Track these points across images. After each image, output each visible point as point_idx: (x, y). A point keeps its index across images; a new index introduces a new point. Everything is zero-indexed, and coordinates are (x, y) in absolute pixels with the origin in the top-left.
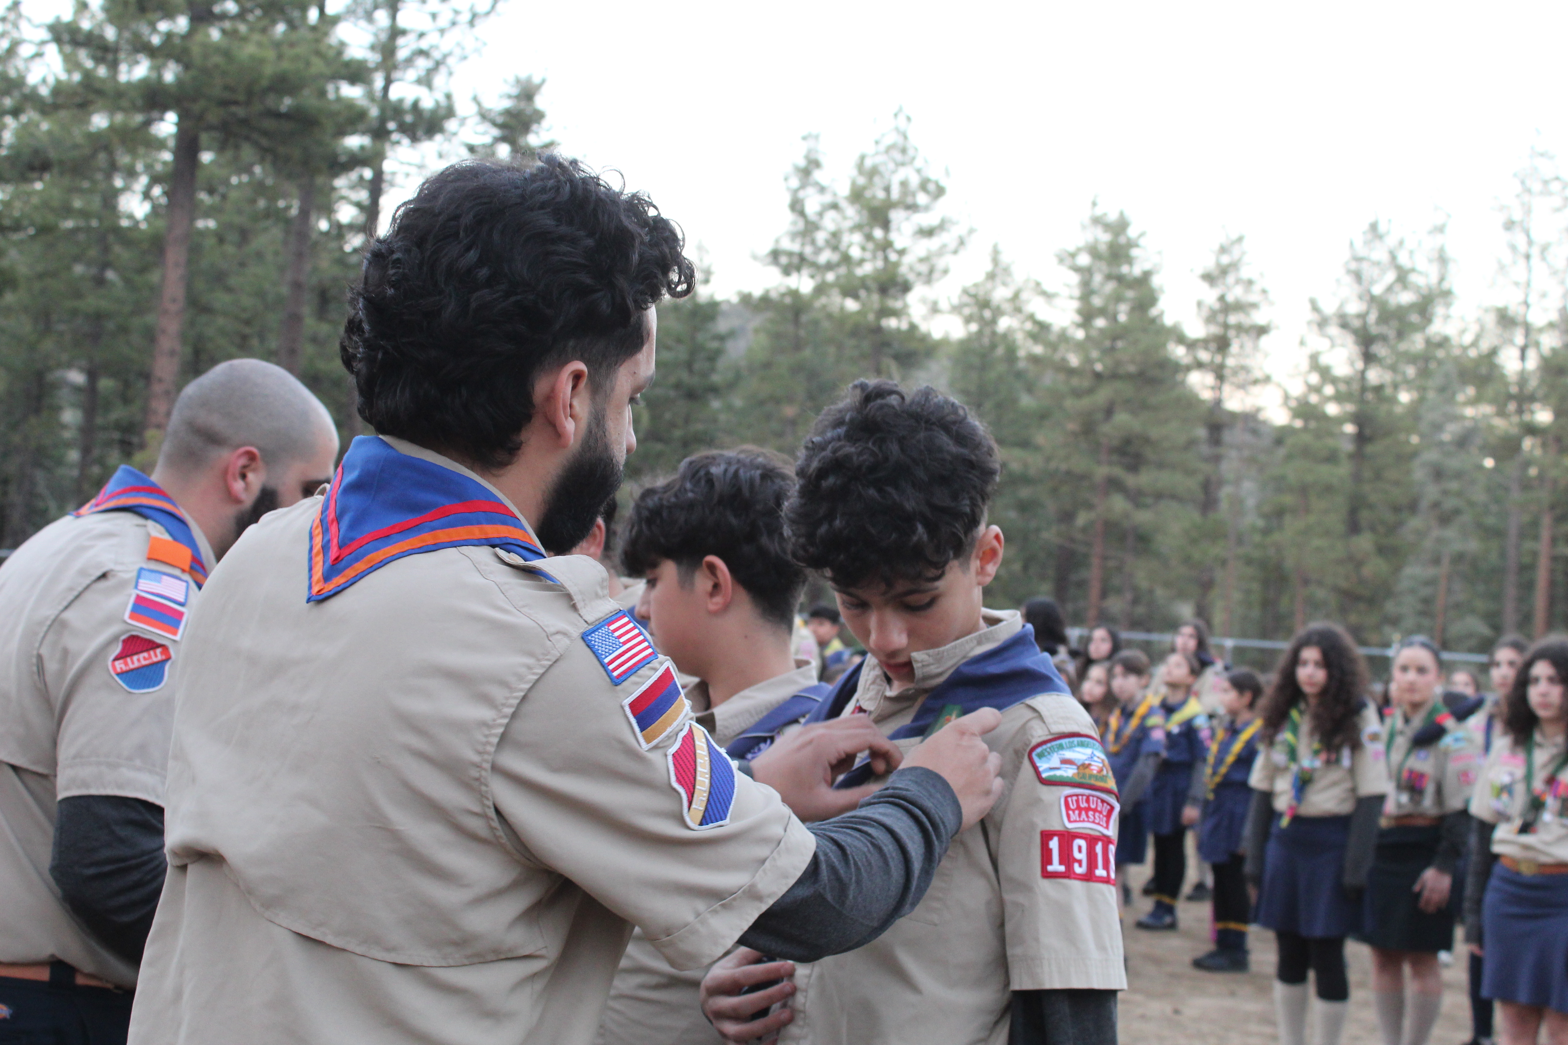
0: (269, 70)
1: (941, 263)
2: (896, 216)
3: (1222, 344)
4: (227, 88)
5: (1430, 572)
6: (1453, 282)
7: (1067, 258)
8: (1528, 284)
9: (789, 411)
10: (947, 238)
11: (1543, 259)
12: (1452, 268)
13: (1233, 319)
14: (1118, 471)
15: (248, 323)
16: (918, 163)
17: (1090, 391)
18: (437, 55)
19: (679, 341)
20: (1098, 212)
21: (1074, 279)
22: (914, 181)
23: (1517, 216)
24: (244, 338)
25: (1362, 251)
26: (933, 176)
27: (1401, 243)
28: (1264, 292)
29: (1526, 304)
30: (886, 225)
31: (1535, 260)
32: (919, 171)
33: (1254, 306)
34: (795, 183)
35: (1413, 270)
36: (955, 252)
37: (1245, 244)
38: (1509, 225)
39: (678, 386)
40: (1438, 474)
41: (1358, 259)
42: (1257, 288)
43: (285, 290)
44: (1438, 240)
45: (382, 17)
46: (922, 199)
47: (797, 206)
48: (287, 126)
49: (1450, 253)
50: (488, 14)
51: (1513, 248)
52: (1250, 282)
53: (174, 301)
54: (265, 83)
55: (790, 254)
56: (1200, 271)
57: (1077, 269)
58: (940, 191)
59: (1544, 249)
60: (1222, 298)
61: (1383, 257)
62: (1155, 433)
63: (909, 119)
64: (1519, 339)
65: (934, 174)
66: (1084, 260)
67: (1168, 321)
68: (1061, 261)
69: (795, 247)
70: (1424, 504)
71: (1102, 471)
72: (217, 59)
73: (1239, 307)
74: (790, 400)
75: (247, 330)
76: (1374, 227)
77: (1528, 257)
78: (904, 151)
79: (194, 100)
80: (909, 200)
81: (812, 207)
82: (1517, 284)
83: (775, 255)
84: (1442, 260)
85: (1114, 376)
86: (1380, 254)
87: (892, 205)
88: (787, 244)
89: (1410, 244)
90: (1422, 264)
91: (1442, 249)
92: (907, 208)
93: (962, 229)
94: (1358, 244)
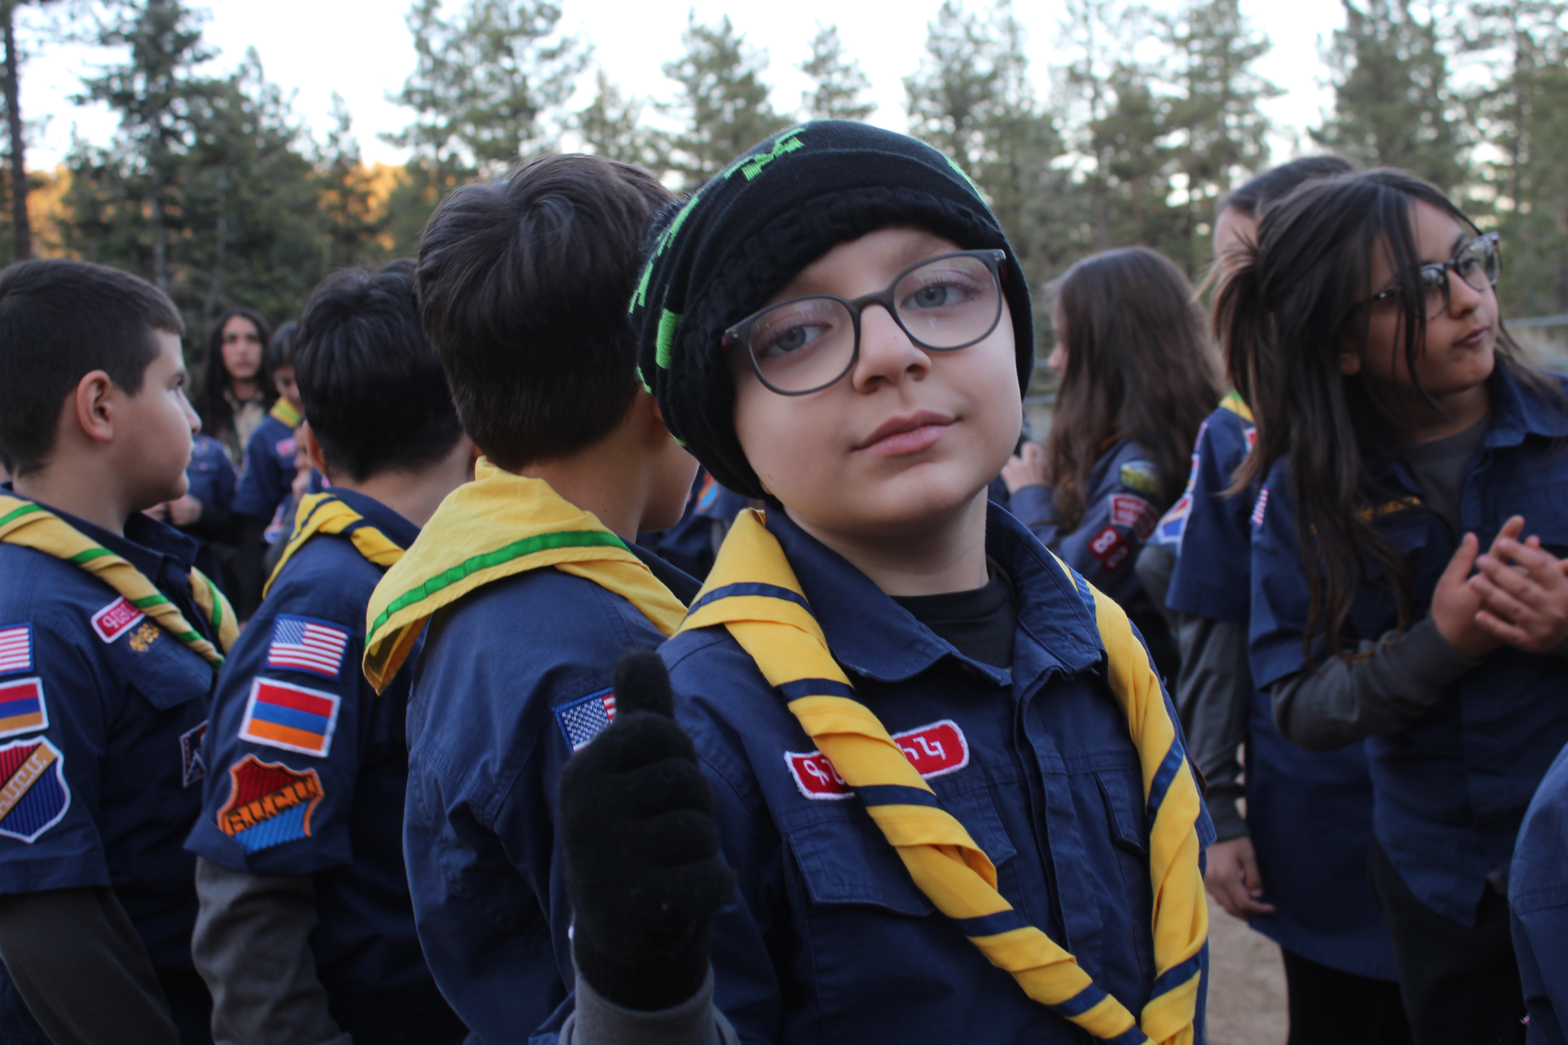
1: (566, 82)
2: (517, 44)
6: (1024, 47)
7: (672, 71)
8: (1089, 42)
10: (569, 58)
11: (1100, 17)
12: (1021, 35)
13: (837, 104)
20: (697, 24)
21: (681, 88)
22: (531, 8)
25: (939, 31)
27: (973, 18)
28: (861, 76)
29: (1089, 59)
30: (509, 52)
33: (854, 90)
34: (417, 23)
35: (987, 41)
36: (579, 70)
37: (839, 34)
40: (1043, 219)
41: (937, 38)
42: (854, 73)
44: (1006, 11)
46: (540, 24)
47: (422, 45)
49: (1018, 22)
52: (846, 71)
55: (423, 92)
56: (801, 64)
57: (684, 79)
58: (556, 14)
59: (1100, 7)
60: (824, 87)
61: (959, 32)
64: (1089, 93)
66: (689, 70)
67: (779, 112)
68: (669, 73)
69: (428, 85)
73: (841, 92)
76: (947, 7)
77: (1085, 18)
80: (528, 27)
81: (437, 43)
82: (1080, 44)
84: (1011, 28)
86: (956, 31)
87: (515, 33)
88: (418, 83)
89: (982, 18)
90: (994, 34)
91: (1010, 19)
92: (528, 34)
93: (581, 48)
94: (935, 24)
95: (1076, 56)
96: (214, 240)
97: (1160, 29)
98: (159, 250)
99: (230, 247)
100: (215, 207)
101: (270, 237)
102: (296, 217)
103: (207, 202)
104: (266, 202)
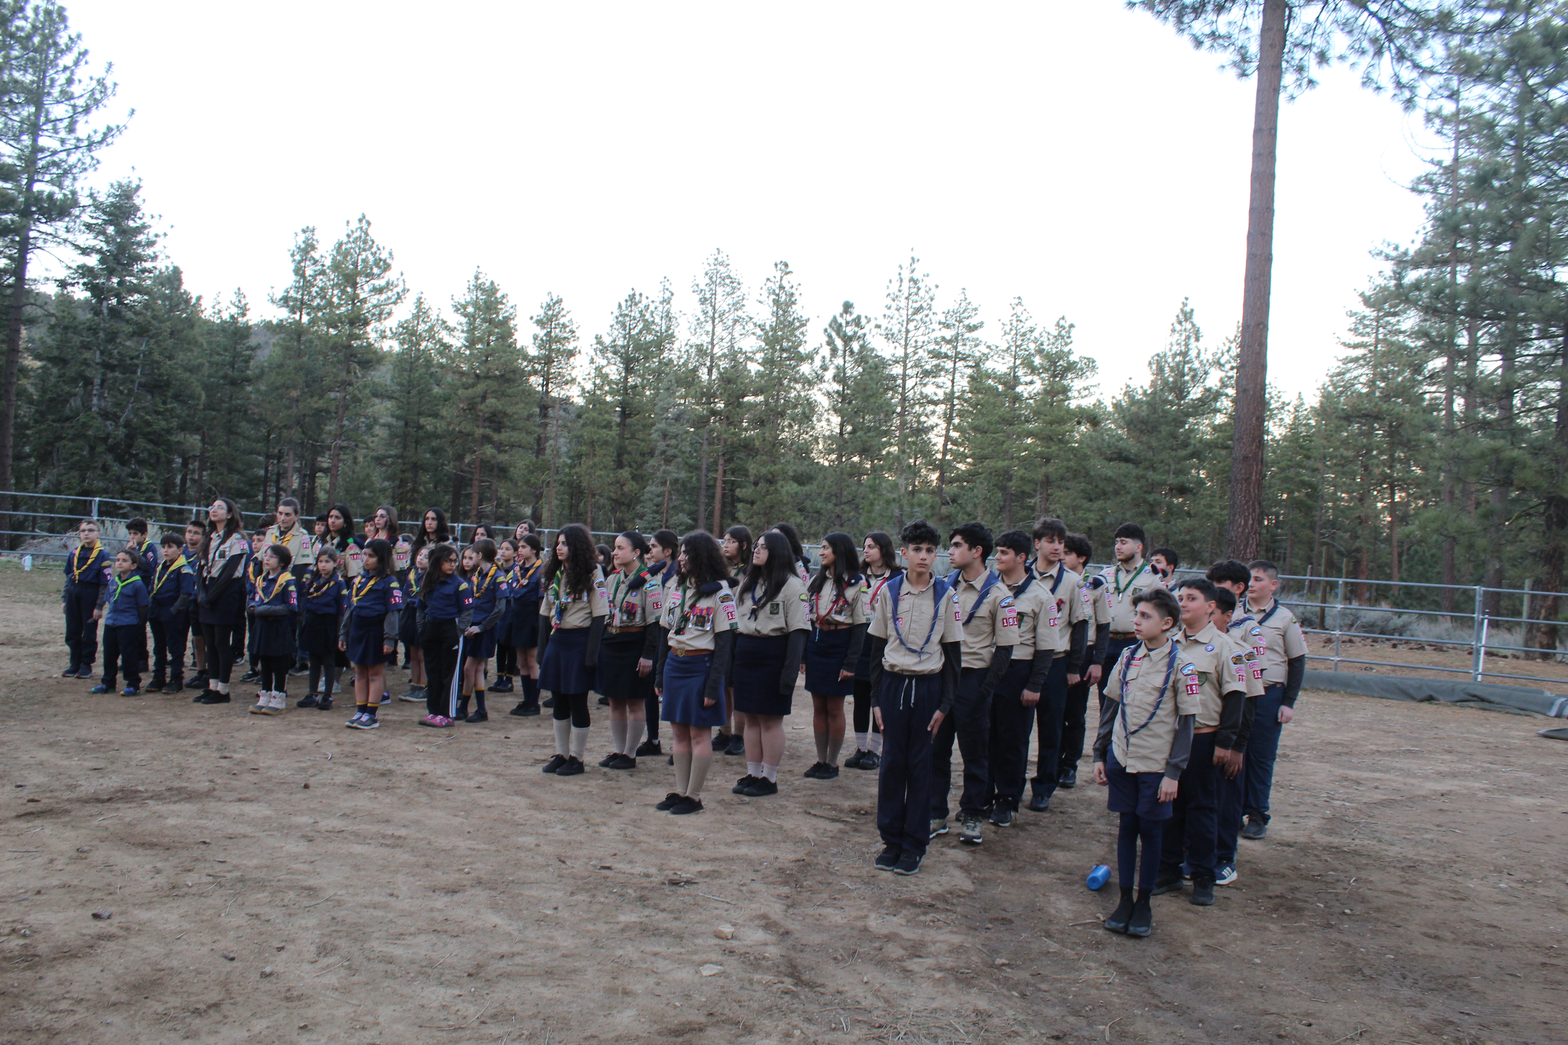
1: (387, 309)
2: (360, 280)
3: (548, 360)
5: (661, 489)
6: (675, 330)
7: (460, 308)
8: (713, 334)
9: (294, 394)
10: (391, 294)
11: (721, 320)
12: (673, 323)
13: (554, 347)
14: (488, 431)
16: (374, 249)
17: (473, 385)
18: (65, 166)
19: (226, 350)
20: (479, 282)
21: (464, 320)
22: (371, 259)
23: (708, 296)
25: (626, 312)
26: (383, 257)
27: (647, 307)
28: (572, 331)
29: (712, 344)
30: (354, 285)
31: (717, 321)
32: (374, 254)
33: (566, 339)
34: (298, 258)
35: (653, 323)
36: (395, 303)
37: (563, 305)
38: (703, 301)
39: (225, 377)
40: (665, 436)
41: (625, 316)
42: (567, 330)
44: (667, 307)
45: (27, 140)
46: (376, 271)
47: (299, 271)
49: (672, 314)
50: (100, 143)
51: (705, 313)
52: (564, 326)
55: (296, 299)
56: (535, 319)
57: (466, 315)
58: (387, 267)
59: (722, 315)
60: (548, 334)
61: (638, 315)
62: (510, 410)
63: (369, 223)
64: (708, 362)
65: (384, 255)
66: (470, 309)
67: (519, 346)
68: (457, 310)
69: (298, 296)
70: (657, 452)
71: (479, 432)
73: (558, 340)
74: (295, 387)
76: (632, 297)
77: (713, 319)
78: (365, 242)
80: (368, 271)
81: (309, 272)
82: (707, 333)
83: (285, 300)
84: (668, 318)
85: (487, 377)
86: (636, 313)
87: (359, 274)
88: (292, 293)
89: (652, 308)
90: (657, 320)
91: (668, 312)
92: (367, 276)
93: (399, 289)
94: (624, 308)
95: (705, 340)
96: (133, 382)
97: (759, 332)
98: (97, 381)
99: (141, 385)
100: (136, 361)
101: (168, 384)
102: (188, 374)
103: (132, 359)
104: (169, 363)
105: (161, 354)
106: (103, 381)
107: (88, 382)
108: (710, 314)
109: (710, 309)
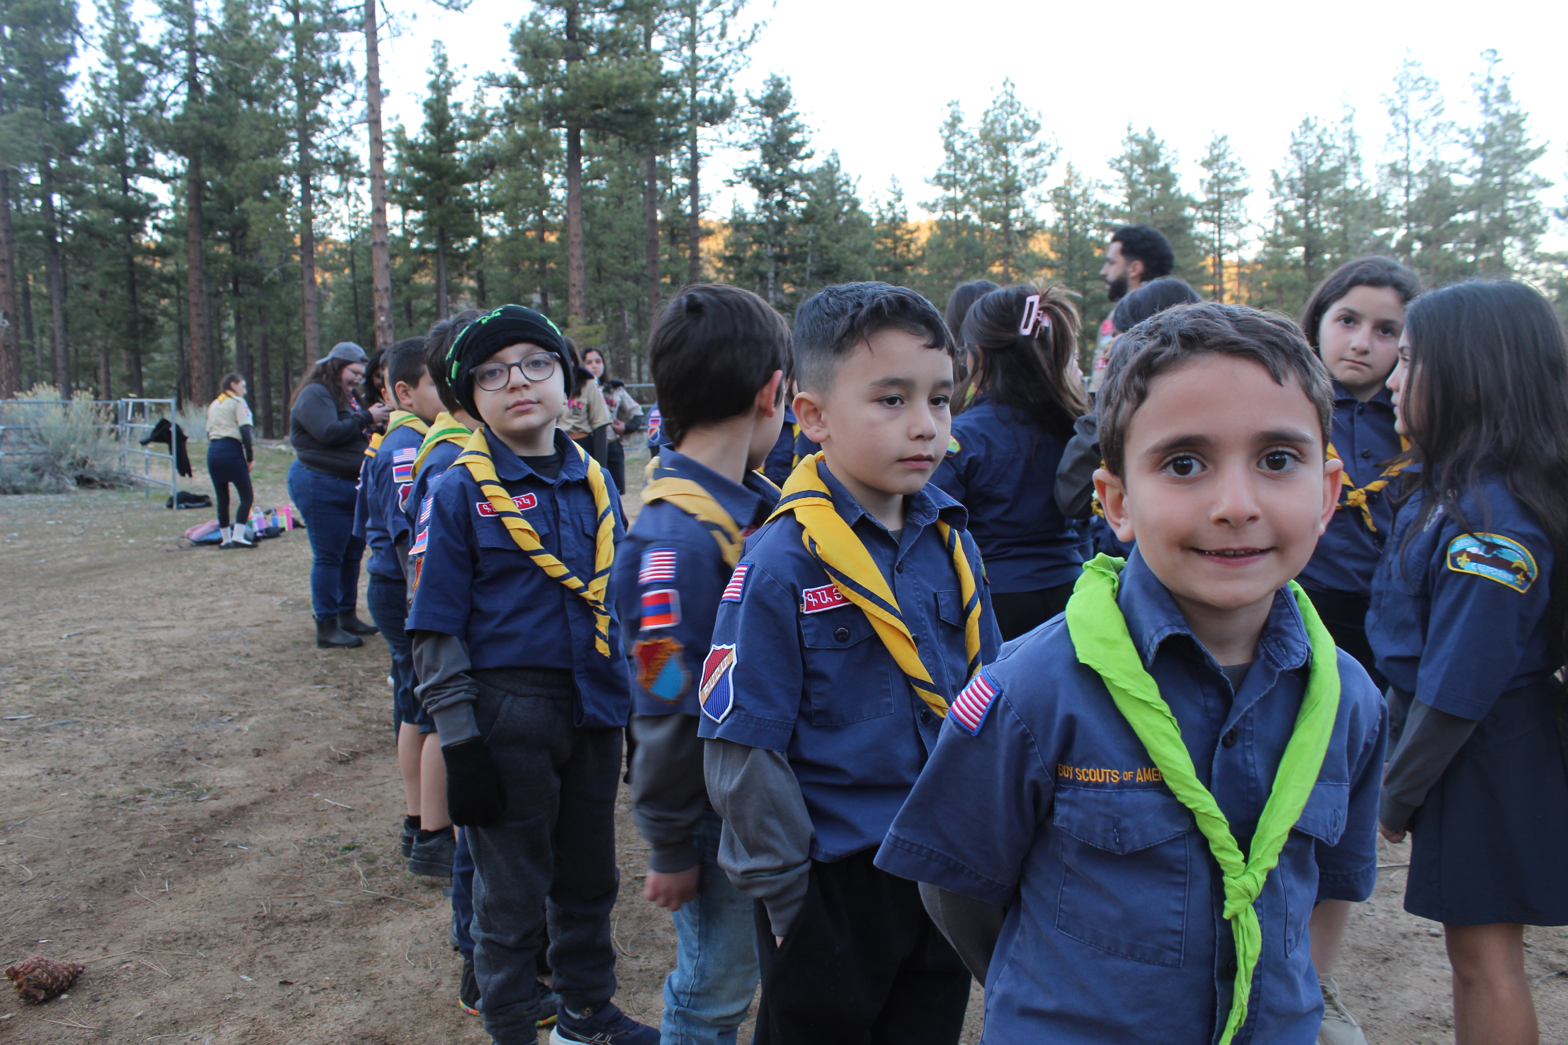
0: (616, 82)
1: (1041, 171)
2: (1011, 146)
3: (1217, 205)
4: (592, 97)
6: (1360, 151)
7: (1114, 164)
8: (1408, 147)
9: (957, 272)
10: (1044, 156)
11: (1417, 131)
12: (1358, 142)
13: (1223, 189)
15: (626, 248)
16: (1022, 112)
18: (722, 70)
20: (1132, 133)
21: (1121, 176)
22: (1020, 122)
23: (1398, 105)
24: (625, 258)
25: (1301, 140)
26: (1031, 119)
27: (1325, 130)
28: (1242, 169)
29: (1407, 159)
30: (1005, 152)
31: (1412, 132)
32: (1022, 116)
33: (1236, 178)
34: (946, 133)
35: (1333, 147)
36: (1049, 164)
37: (1229, 141)
38: (1393, 112)
41: (1300, 144)
42: (1237, 167)
43: (646, 226)
44: (1348, 126)
45: (686, 52)
46: (1026, 133)
47: (949, 147)
48: (632, 118)
49: (1356, 133)
50: (750, 42)
51: (1396, 126)
52: (1232, 165)
53: (576, 235)
54: (614, 91)
55: (948, 176)
56: (1200, 161)
57: (1122, 170)
58: (1036, 128)
59: (1417, 124)
60: (1215, 176)
61: (1314, 140)
63: (1013, 85)
64: (1405, 183)
65: (1032, 116)
66: (1126, 164)
67: (1184, 193)
68: (1112, 166)
69: (952, 172)
72: (585, 80)
73: (1226, 181)
74: (956, 265)
75: (627, 254)
76: (1306, 122)
77: (1407, 131)
78: (1012, 105)
79: (573, 108)
80: (1018, 135)
81: (958, 146)
82: (1401, 148)
83: (939, 178)
84: (1352, 138)
86: (1312, 139)
87: (1008, 139)
88: (945, 171)
89: (1331, 130)
90: (1338, 142)
91: (1351, 131)
92: (1017, 140)
93: (1052, 149)
94: (1297, 134)
95: (1397, 157)
96: (805, 269)
97: (1464, 138)
98: (771, 275)
99: (812, 274)
100: (806, 249)
101: (838, 268)
102: (856, 256)
103: (801, 246)
104: (837, 246)
105: (828, 238)
106: (777, 274)
107: (763, 277)
108: (1403, 125)
109: (1401, 120)
